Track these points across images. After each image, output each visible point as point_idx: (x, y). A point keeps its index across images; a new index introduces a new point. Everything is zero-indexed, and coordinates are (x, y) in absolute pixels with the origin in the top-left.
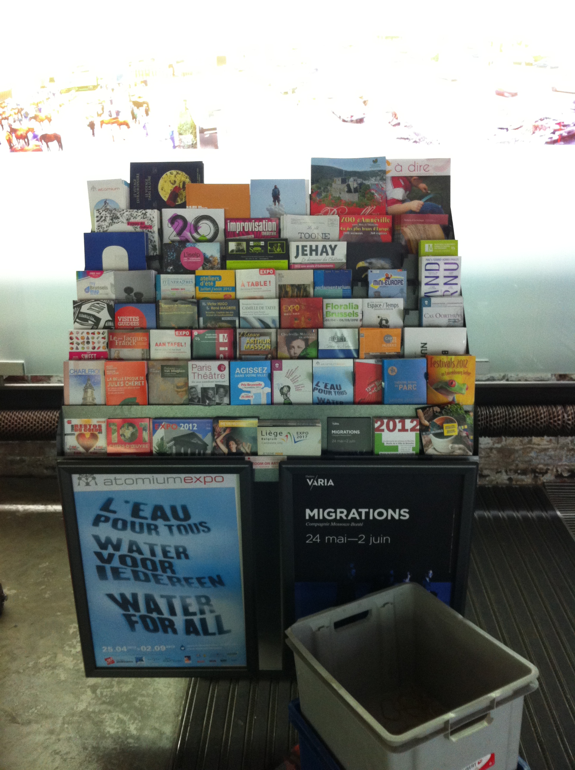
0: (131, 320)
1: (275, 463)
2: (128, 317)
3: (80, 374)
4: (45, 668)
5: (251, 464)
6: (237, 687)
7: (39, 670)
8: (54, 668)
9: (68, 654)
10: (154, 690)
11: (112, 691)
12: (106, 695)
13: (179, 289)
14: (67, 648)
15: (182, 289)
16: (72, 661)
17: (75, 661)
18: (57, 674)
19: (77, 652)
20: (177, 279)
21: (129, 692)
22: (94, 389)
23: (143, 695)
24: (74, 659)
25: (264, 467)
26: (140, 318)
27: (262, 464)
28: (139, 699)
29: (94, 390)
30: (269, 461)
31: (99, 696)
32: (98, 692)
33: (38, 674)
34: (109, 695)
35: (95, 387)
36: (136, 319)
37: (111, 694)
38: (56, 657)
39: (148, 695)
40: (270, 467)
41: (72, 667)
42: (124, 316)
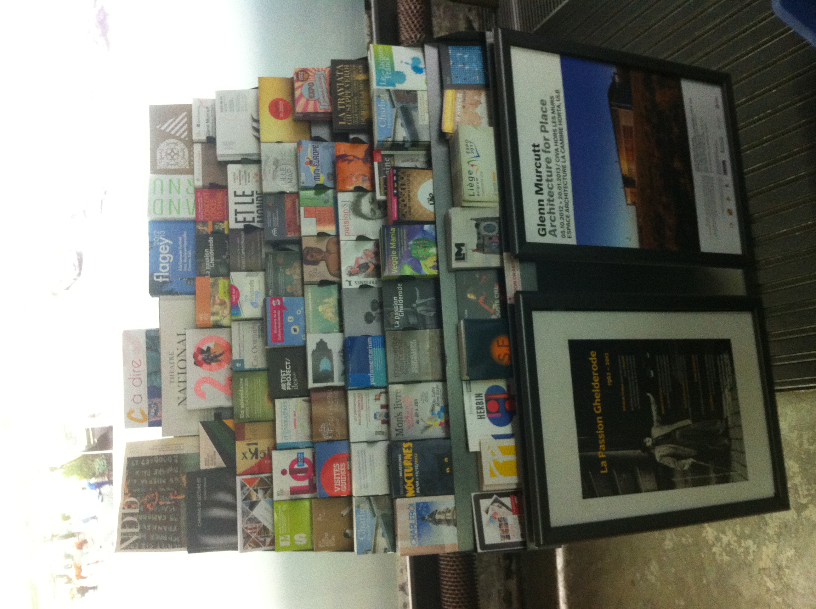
0: (339, 474)
1: (513, 267)
2: (335, 478)
3: (416, 532)
4: (781, 579)
5: (517, 293)
6: (774, 333)
7: (787, 587)
8: (780, 568)
9: (758, 554)
10: (792, 432)
11: (801, 484)
12: (808, 490)
13: (295, 419)
14: (750, 558)
15: (295, 415)
16: (767, 546)
17: (767, 542)
18: (787, 560)
19: (754, 543)
20: (282, 421)
21: (799, 462)
22: (434, 510)
23: (801, 444)
24: (764, 545)
25: (518, 279)
26: (335, 462)
27: (515, 283)
28: (806, 446)
29: (436, 510)
30: (511, 273)
31: (810, 498)
32: (804, 501)
33: (792, 586)
34: (807, 486)
35: (433, 509)
36: (337, 468)
37: (805, 485)
38: (764, 569)
39: (800, 437)
40: (518, 273)
41: (775, 545)
42: (334, 483)
